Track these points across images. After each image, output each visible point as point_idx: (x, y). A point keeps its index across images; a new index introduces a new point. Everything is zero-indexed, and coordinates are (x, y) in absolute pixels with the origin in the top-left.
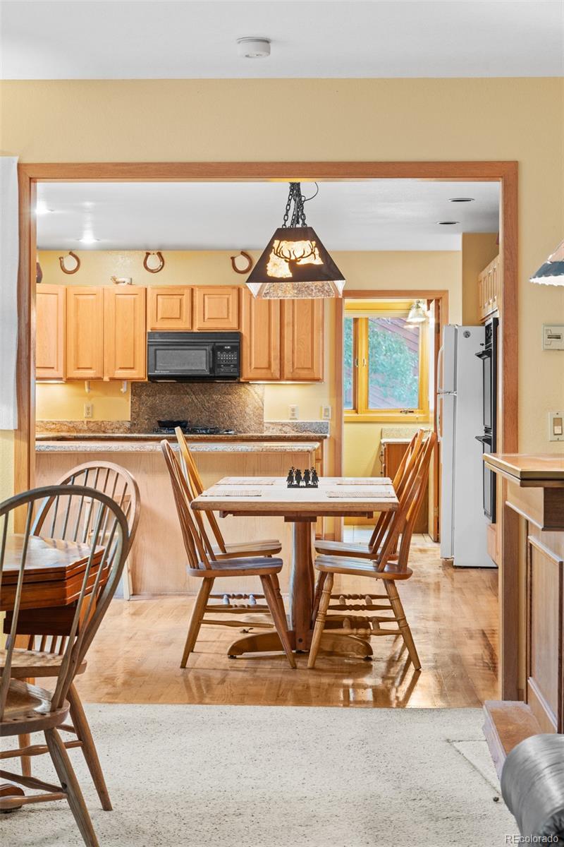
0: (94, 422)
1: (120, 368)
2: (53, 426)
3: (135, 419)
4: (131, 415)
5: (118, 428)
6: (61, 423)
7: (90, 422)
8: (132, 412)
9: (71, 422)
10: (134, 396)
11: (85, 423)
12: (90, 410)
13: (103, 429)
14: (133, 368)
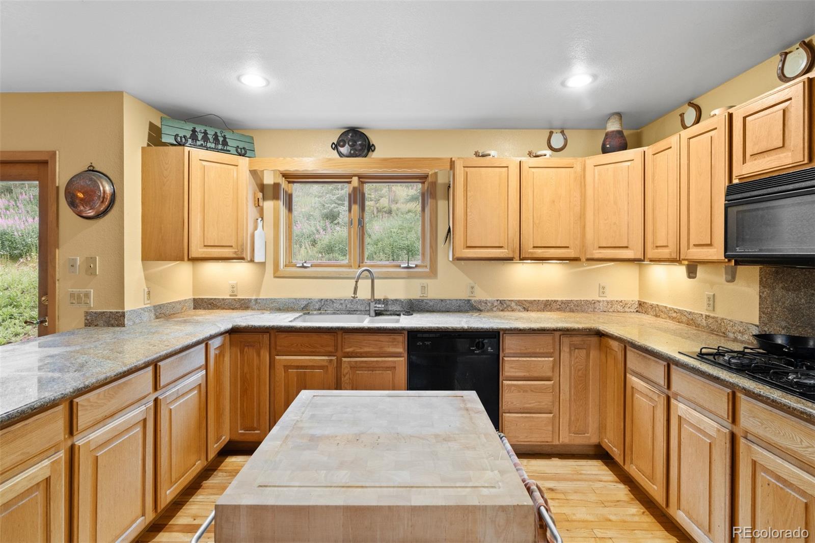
0: (713, 318)
1: (695, 245)
2: (674, 315)
3: (765, 324)
4: (760, 317)
5: (743, 333)
6: (681, 312)
7: (709, 316)
8: (761, 311)
9: (690, 313)
10: (764, 287)
11: (704, 317)
12: (712, 301)
13: (723, 330)
14: (710, 245)
